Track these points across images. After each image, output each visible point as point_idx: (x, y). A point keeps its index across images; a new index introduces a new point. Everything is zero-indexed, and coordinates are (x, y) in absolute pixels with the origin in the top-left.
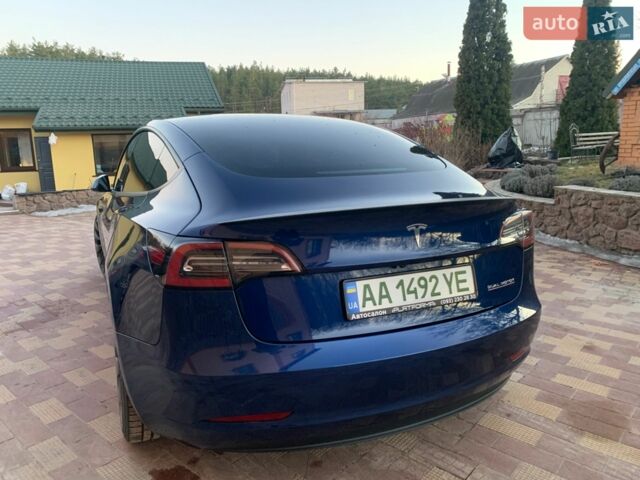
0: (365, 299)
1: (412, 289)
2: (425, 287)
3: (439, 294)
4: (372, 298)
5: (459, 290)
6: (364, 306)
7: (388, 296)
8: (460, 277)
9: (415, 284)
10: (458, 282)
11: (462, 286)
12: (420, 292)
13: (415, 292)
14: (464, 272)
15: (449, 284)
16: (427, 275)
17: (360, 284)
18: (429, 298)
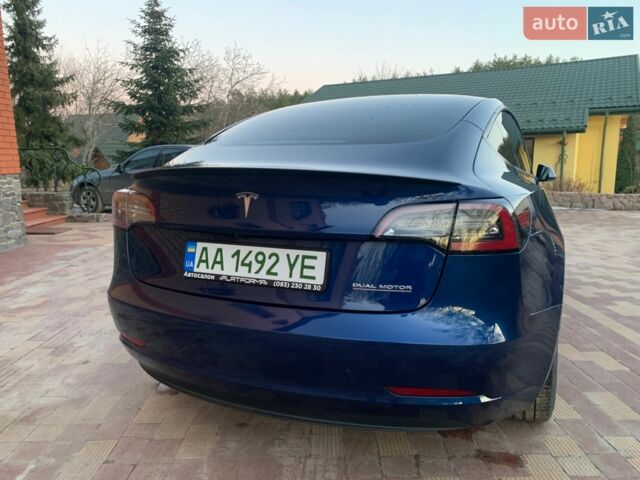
0: (201, 261)
1: (247, 261)
2: (262, 263)
4: (206, 261)
5: (302, 276)
7: (221, 263)
8: (308, 262)
9: (251, 258)
10: (303, 267)
11: (307, 272)
12: (255, 266)
13: (250, 265)
14: (315, 258)
15: (292, 267)
16: (268, 251)
17: (200, 245)
18: (263, 275)
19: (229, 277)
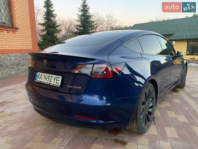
0: (38, 77)
2: (49, 78)
10: (57, 80)
13: (46, 79)
14: (59, 78)
15: (54, 80)
16: (50, 75)
18: (49, 82)
19: (42, 82)
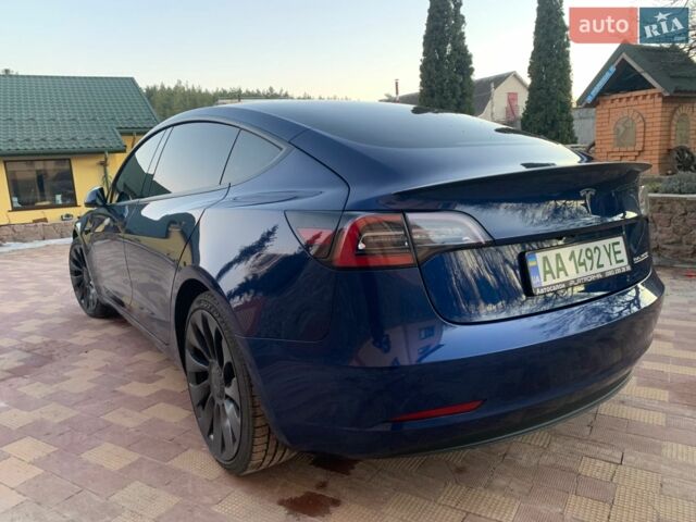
0: (546, 273)
1: (582, 261)
2: (591, 258)
3: (602, 266)
4: (551, 272)
5: (618, 262)
6: (545, 280)
7: (563, 269)
8: (617, 248)
9: (583, 257)
10: (616, 253)
11: (619, 257)
12: (589, 263)
13: (584, 264)
14: (618, 243)
15: (609, 255)
16: (592, 245)
17: (540, 256)
18: (596, 270)
